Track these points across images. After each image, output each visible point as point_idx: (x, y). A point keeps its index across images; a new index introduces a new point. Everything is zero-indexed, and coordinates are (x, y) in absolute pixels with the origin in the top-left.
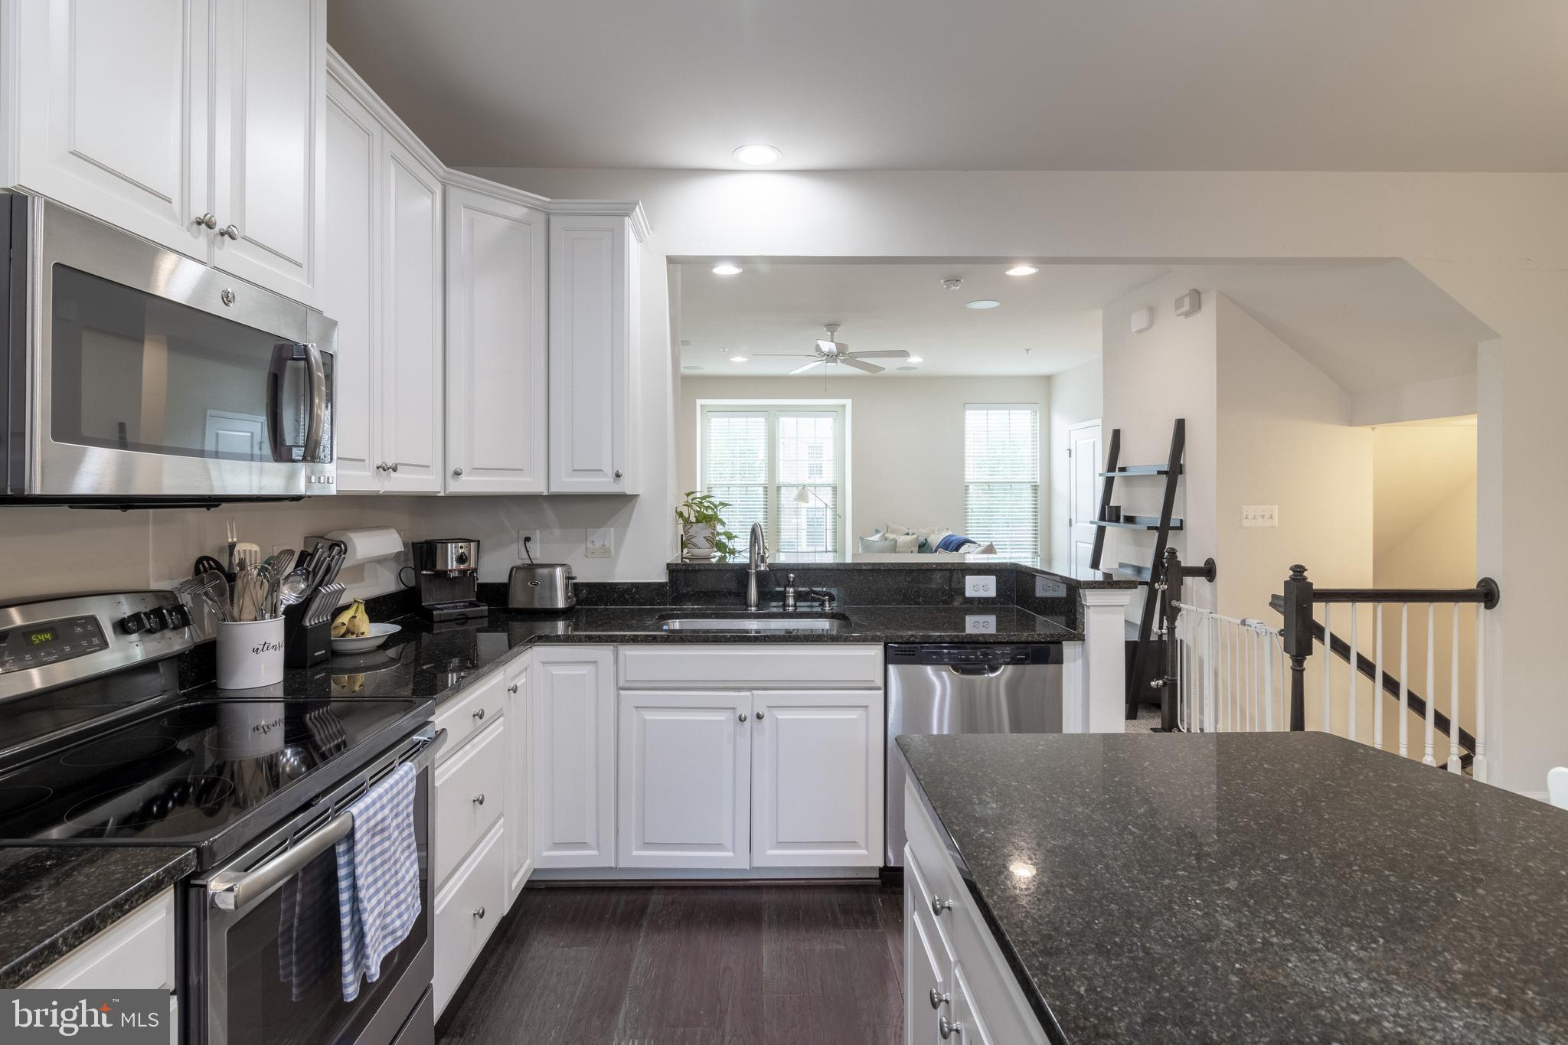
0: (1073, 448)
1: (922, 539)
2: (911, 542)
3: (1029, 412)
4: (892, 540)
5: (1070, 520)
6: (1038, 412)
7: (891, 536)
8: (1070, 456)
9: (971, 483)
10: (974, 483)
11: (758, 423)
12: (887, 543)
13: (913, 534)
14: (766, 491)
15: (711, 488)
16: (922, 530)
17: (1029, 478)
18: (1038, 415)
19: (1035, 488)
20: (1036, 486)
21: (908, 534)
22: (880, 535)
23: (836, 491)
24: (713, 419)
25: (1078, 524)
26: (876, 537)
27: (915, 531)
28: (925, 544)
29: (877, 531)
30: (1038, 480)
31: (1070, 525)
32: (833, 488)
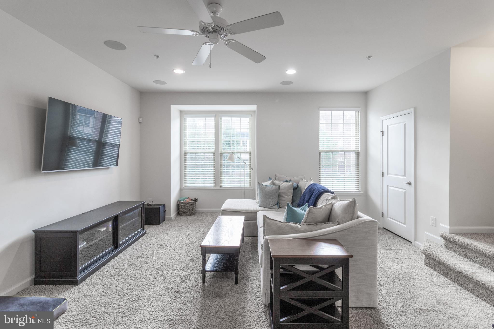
0: (385, 130)
1: (295, 184)
2: (288, 186)
3: (354, 112)
4: (277, 186)
5: (383, 173)
6: (360, 112)
7: (277, 182)
8: (383, 135)
9: (322, 151)
10: (324, 151)
11: (211, 120)
12: (274, 187)
13: (290, 181)
14: (215, 156)
15: (187, 154)
16: (295, 178)
17: (353, 148)
18: (360, 114)
19: (358, 154)
20: (358, 153)
21: (287, 181)
22: (270, 181)
23: (251, 156)
24: (188, 118)
25: (389, 175)
26: (268, 183)
27: (291, 178)
28: (297, 188)
29: (270, 179)
30: (360, 149)
31: (383, 176)
32: (249, 154)
